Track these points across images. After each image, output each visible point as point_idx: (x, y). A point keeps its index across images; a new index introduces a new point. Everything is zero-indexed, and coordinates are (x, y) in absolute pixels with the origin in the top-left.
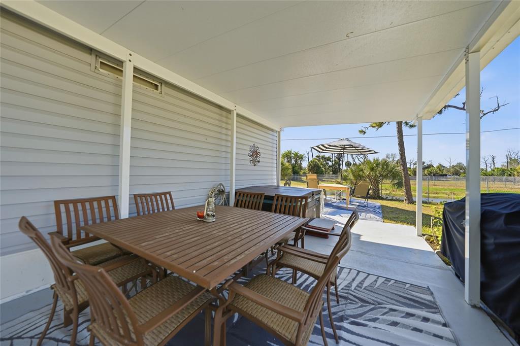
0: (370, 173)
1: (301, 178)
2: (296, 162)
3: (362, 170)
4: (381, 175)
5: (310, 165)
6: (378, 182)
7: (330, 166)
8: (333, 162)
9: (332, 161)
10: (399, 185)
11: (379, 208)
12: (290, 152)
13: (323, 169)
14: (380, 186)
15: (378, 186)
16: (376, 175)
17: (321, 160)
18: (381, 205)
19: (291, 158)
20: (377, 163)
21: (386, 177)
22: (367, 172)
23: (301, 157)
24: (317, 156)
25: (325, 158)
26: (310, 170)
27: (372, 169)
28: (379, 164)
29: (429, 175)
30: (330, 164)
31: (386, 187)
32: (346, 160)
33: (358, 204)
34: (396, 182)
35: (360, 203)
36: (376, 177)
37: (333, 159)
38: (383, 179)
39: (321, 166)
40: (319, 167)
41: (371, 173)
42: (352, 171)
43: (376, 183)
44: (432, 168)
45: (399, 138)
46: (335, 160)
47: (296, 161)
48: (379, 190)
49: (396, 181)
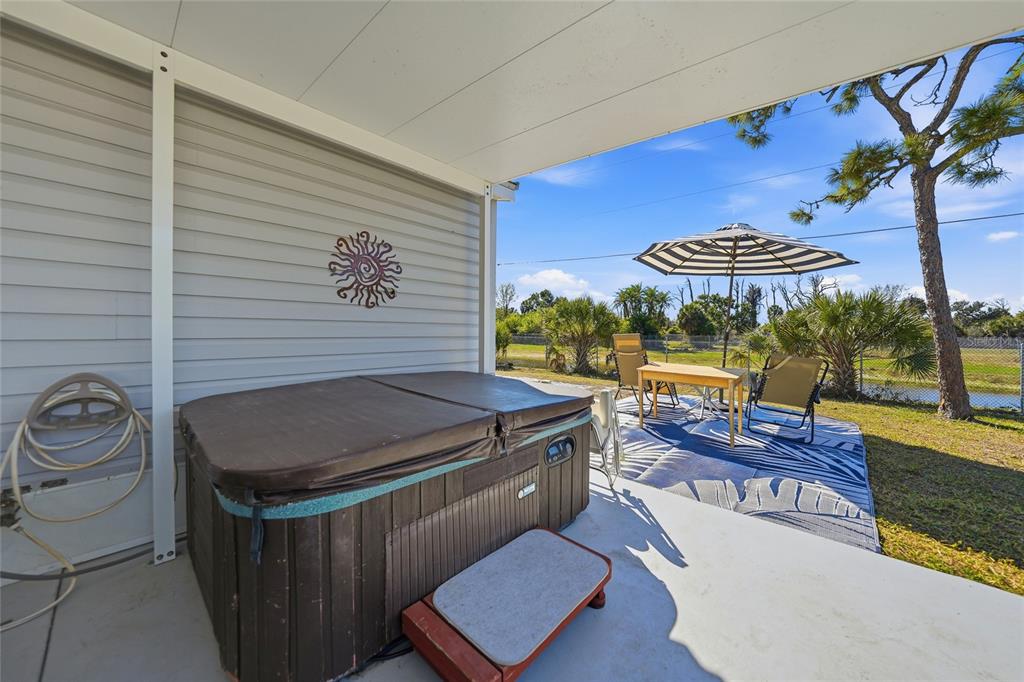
0: (826, 332)
1: (661, 344)
2: (650, 311)
3: (805, 324)
4: (859, 336)
5: (683, 314)
6: (850, 354)
7: (733, 318)
8: (740, 309)
9: (737, 306)
10: (920, 363)
11: (856, 452)
12: (637, 289)
13: (714, 323)
14: (857, 366)
15: (851, 363)
16: (845, 334)
17: (711, 305)
18: (865, 438)
19: (639, 301)
20: (848, 305)
21: (875, 340)
22: (819, 328)
23: (663, 300)
24: (701, 297)
25: (719, 301)
26: (683, 326)
27: (833, 320)
28: (853, 308)
29: (997, 334)
30: (733, 312)
31: (876, 368)
32: (771, 303)
33: (775, 429)
34: (907, 355)
35: (785, 425)
36: (845, 341)
37: (740, 303)
38: (865, 346)
39: (710, 318)
40: (703, 319)
41: (832, 331)
42: (775, 325)
43: (845, 356)
44: (1004, 318)
45: (921, 229)
46: (743, 304)
47: (651, 309)
48: (853, 375)
49: (907, 353)
